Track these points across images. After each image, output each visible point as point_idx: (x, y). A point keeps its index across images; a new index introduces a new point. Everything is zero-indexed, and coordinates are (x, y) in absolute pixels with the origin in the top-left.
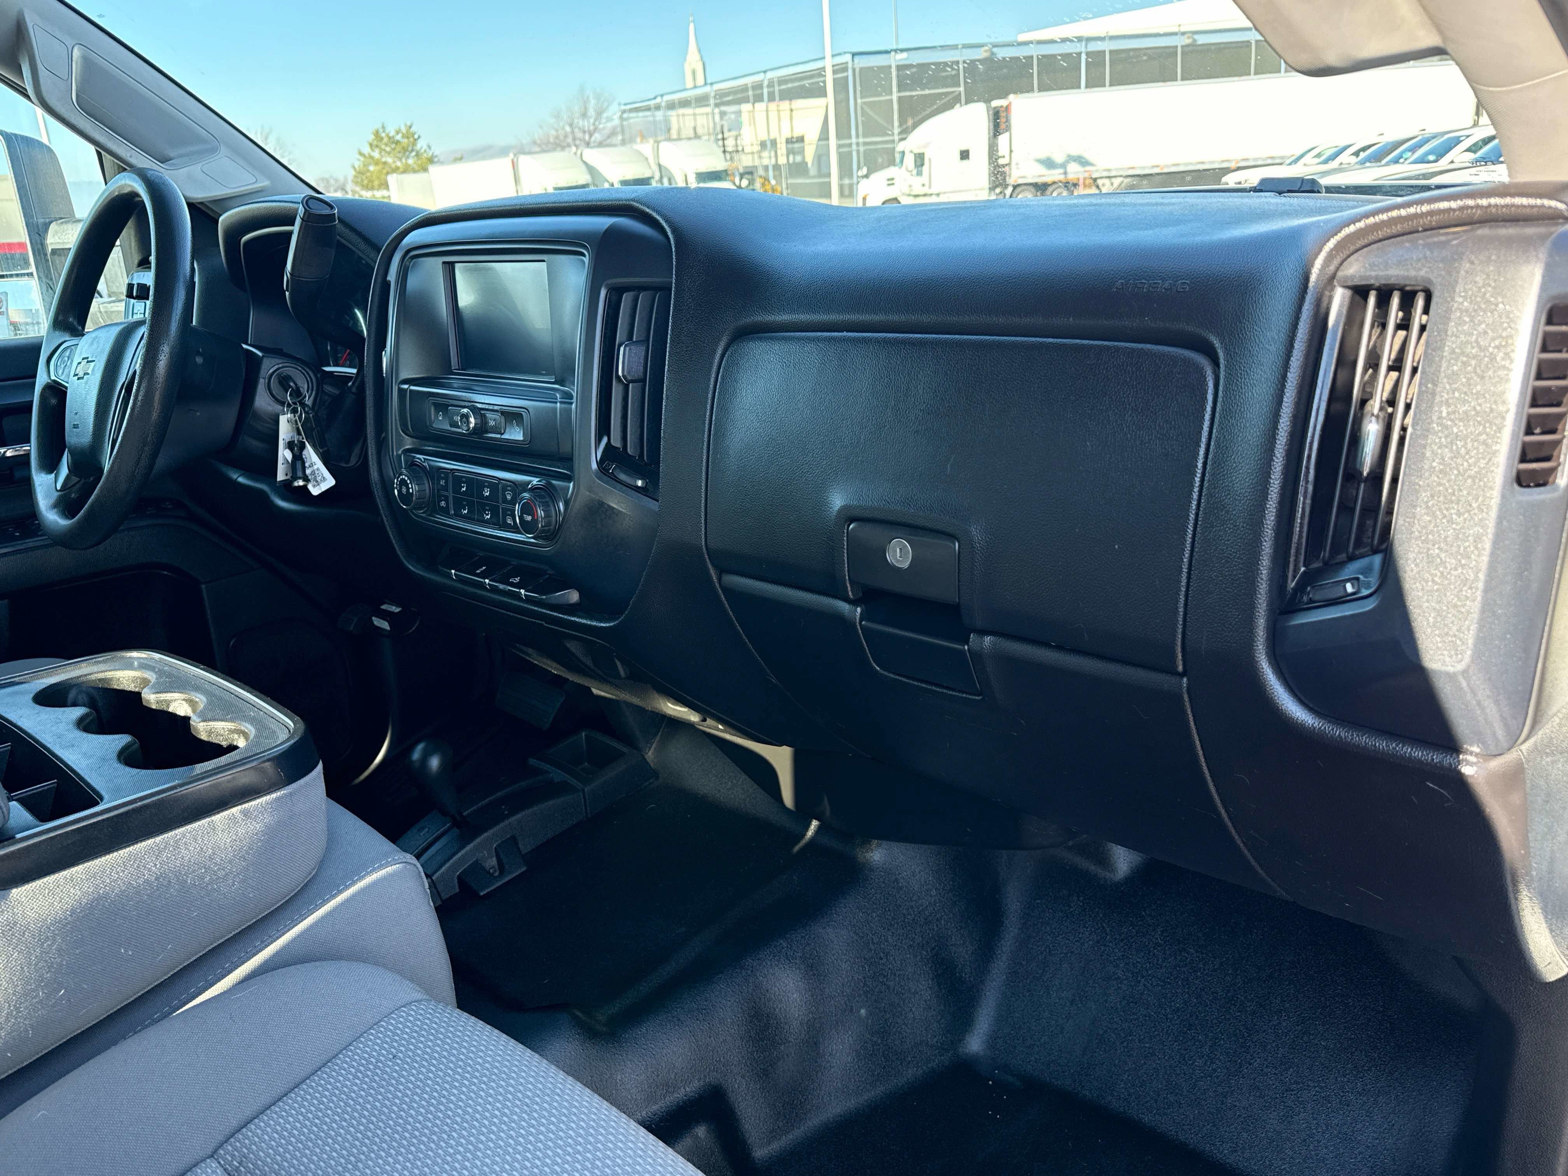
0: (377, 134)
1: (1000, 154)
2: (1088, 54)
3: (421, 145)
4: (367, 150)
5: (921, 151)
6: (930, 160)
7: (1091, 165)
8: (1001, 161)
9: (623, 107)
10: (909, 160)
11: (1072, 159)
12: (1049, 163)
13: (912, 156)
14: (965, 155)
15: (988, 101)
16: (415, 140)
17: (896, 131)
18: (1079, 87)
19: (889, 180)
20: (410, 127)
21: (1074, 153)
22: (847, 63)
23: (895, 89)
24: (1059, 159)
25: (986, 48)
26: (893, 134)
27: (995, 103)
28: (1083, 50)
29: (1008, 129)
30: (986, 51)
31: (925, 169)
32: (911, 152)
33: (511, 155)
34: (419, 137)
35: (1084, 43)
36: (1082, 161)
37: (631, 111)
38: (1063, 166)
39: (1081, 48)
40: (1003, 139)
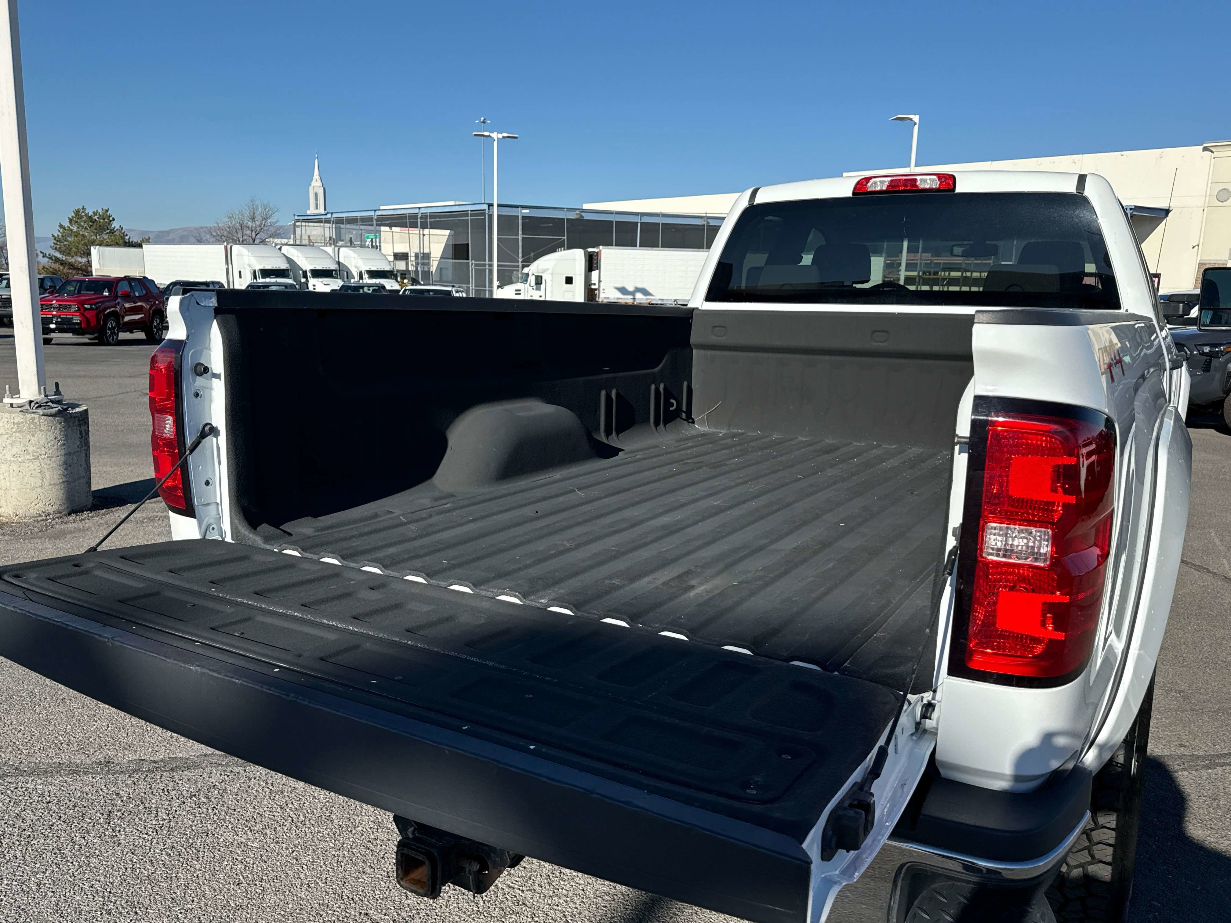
0: (77, 212)
1: (593, 282)
2: (641, 223)
3: (115, 225)
4: (66, 224)
5: (540, 274)
6: (545, 280)
7: (650, 294)
8: (593, 287)
9: (296, 218)
10: (532, 280)
11: (638, 290)
12: (623, 290)
13: (534, 277)
14: (569, 280)
15: (584, 248)
16: (111, 221)
17: (520, 260)
18: (636, 246)
19: (516, 290)
20: (107, 211)
21: (640, 286)
22: (485, 210)
23: (520, 232)
24: (631, 289)
25: (577, 212)
26: (518, 262)
27: (590, 250)
28: (639, 221)
29: (598, 268)
30: (577, 214)
31: (543, 286)
32: (533, 275)
33: (225, 244)
34: (114, 219)
35: (640, 216)
36: (645, 292)
37: (304, 221)
38: (633, 293)
39: (637, 219)
40: (595, 274)
